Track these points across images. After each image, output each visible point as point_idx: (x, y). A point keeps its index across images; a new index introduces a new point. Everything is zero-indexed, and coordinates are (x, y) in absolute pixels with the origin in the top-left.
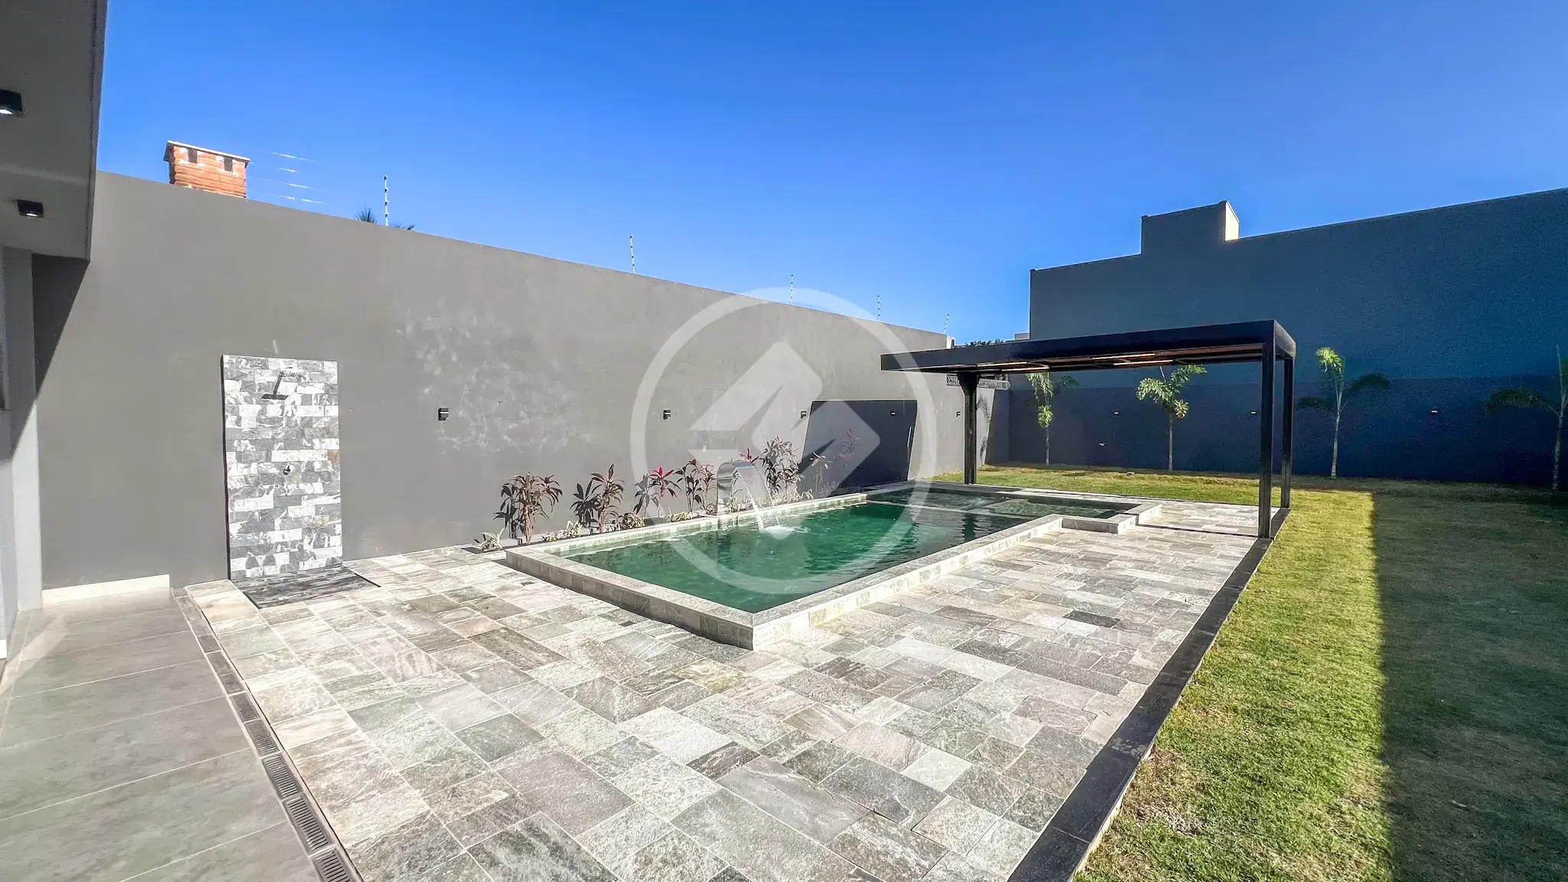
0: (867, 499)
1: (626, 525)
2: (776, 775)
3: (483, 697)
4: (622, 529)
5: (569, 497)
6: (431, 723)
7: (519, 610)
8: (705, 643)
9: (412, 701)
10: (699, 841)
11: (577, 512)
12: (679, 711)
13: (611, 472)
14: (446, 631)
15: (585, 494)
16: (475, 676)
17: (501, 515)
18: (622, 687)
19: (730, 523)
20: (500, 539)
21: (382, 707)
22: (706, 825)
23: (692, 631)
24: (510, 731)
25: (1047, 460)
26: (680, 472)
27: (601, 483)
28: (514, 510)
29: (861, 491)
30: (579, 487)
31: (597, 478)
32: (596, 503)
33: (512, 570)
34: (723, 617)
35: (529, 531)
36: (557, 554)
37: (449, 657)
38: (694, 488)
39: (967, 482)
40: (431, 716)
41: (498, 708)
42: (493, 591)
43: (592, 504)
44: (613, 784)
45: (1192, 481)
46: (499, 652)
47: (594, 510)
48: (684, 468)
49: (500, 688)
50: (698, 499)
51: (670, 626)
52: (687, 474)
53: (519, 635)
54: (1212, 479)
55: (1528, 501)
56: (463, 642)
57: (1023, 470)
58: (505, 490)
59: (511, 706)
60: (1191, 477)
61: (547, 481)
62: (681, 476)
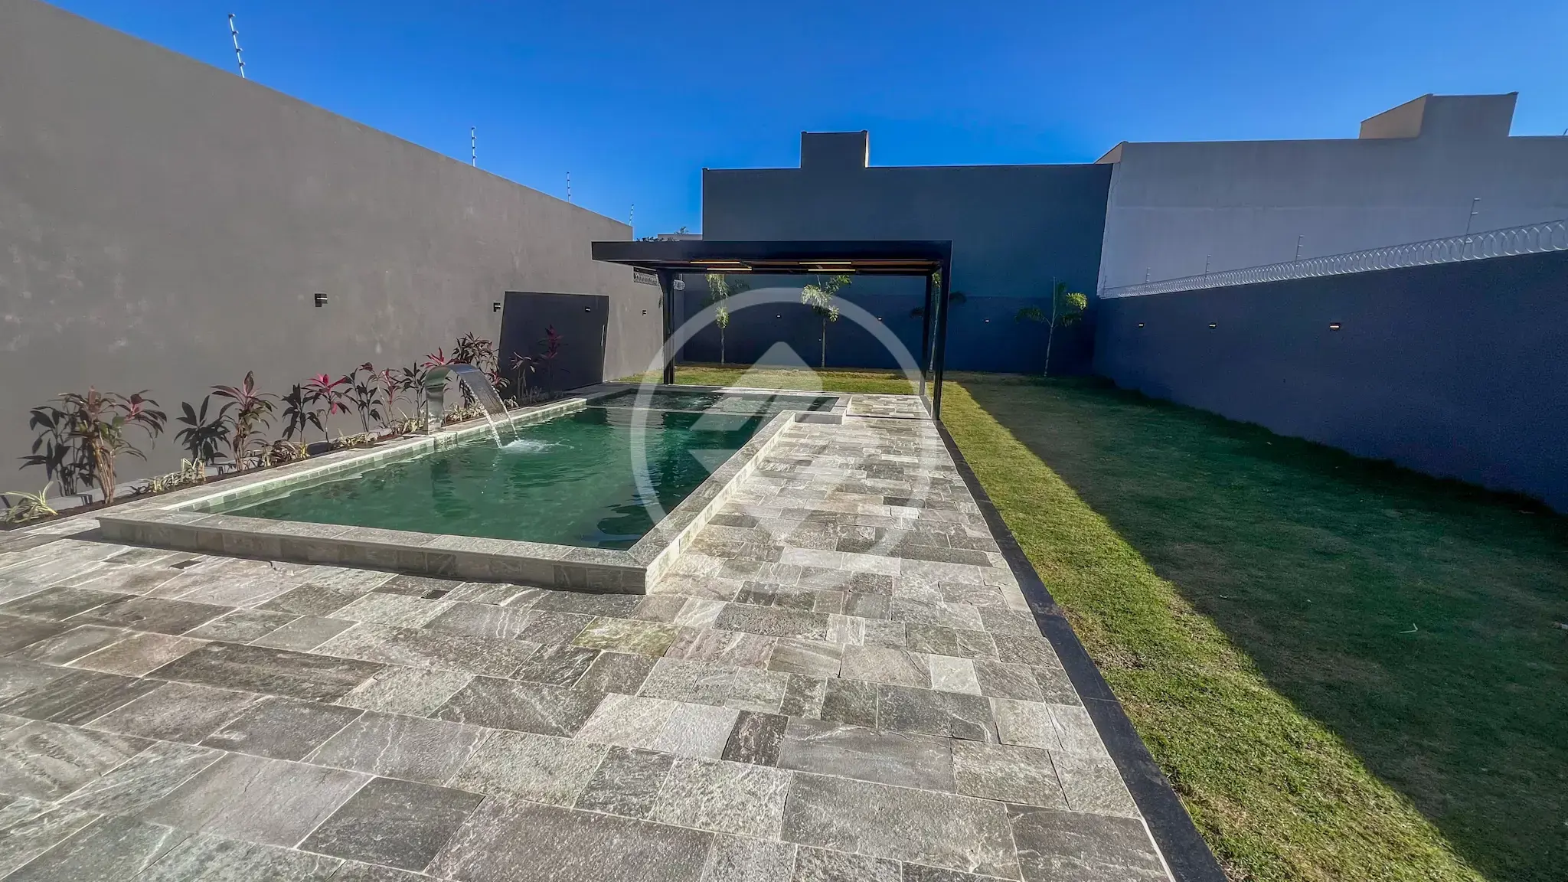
0: (587, 404)
1: (280, 459)
2: (828, 734)
3: (293, 767)
4: (275, 465)
5: (174, 425)
6: (224, 847)
7: (216, 611)
8: (577, 598)
9: (133, 822)
10: (838, 848)
11: (188, 445)
12: (638, 693)
13: (249, 381)
14: (80, 676)
15: (198, 419)
16: (236, 736)
17: (37, 460)
18: (523, 684)
19: (448, 442)
20: (46, 498)
21: (63, 858)
22: (824, 827)
23: (545, 586)
24: (408, 805)
25: (723, 360)
26: (346, 380)
27: (234, 400)
28: (62, 450)
29: (579, 395)
30: (187, 408)
31: (223, 392)
32: (220, 429)
33: (126, 548)
34: (592, 562)
35: (108, 481)
36: (204, 509)
37: (140, 719)
38: (369, 401)
39: (666, 382)
40: (211, 836)
41: (343, 777)
42: (119, 588)
43: (215, 430)
44: (658, 822)
45: (842, 376)
46: (247, 684)
47: (217, 439)
48: (353, 375)
49: (313, 742)
50: (375, 415)
51: (504, 587)
52: (358, 383)
53: (255, 649)
54: (856, 374)
55: (1036, 384)
56: (141, 688)
57: (704, 369)
58: (39, 418)
59: (368, 765)
60: (841, 373)
61: (136, 399)
62: (350, 386)
